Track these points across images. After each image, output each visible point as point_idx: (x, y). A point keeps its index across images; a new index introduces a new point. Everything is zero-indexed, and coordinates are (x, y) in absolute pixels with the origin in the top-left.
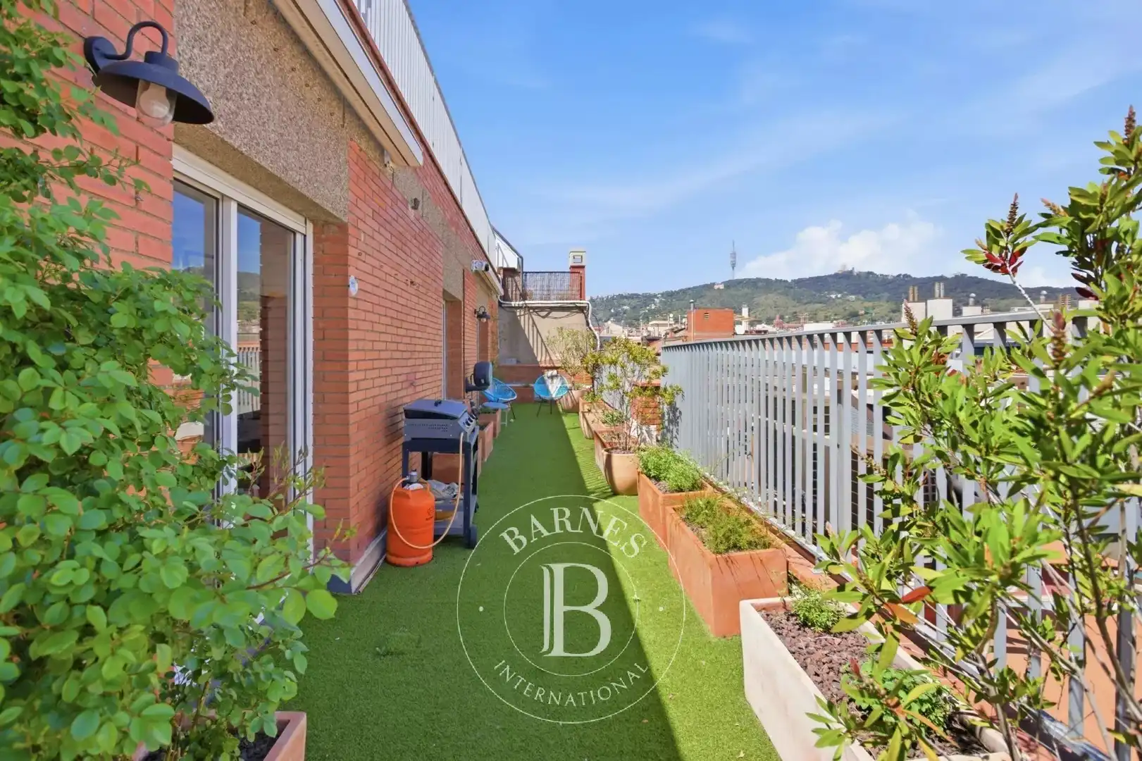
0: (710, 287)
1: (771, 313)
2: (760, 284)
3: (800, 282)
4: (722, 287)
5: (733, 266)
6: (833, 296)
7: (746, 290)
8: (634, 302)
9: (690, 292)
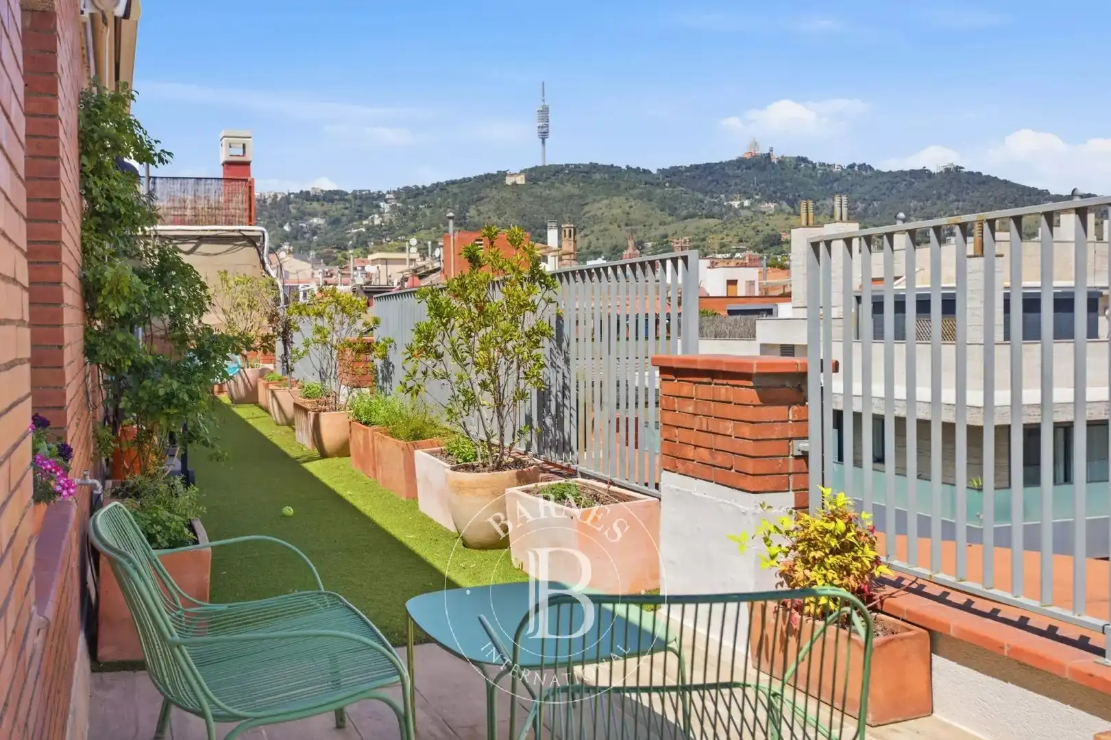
0: (495, 180)
1: (618, 235)
2: (597, 176)
3: (674, 174)
4: (521, 180)
5: (544, 136)
6: (736, 204)
7: (569, 188)
8: (336, 209)
9: (455, 189)
